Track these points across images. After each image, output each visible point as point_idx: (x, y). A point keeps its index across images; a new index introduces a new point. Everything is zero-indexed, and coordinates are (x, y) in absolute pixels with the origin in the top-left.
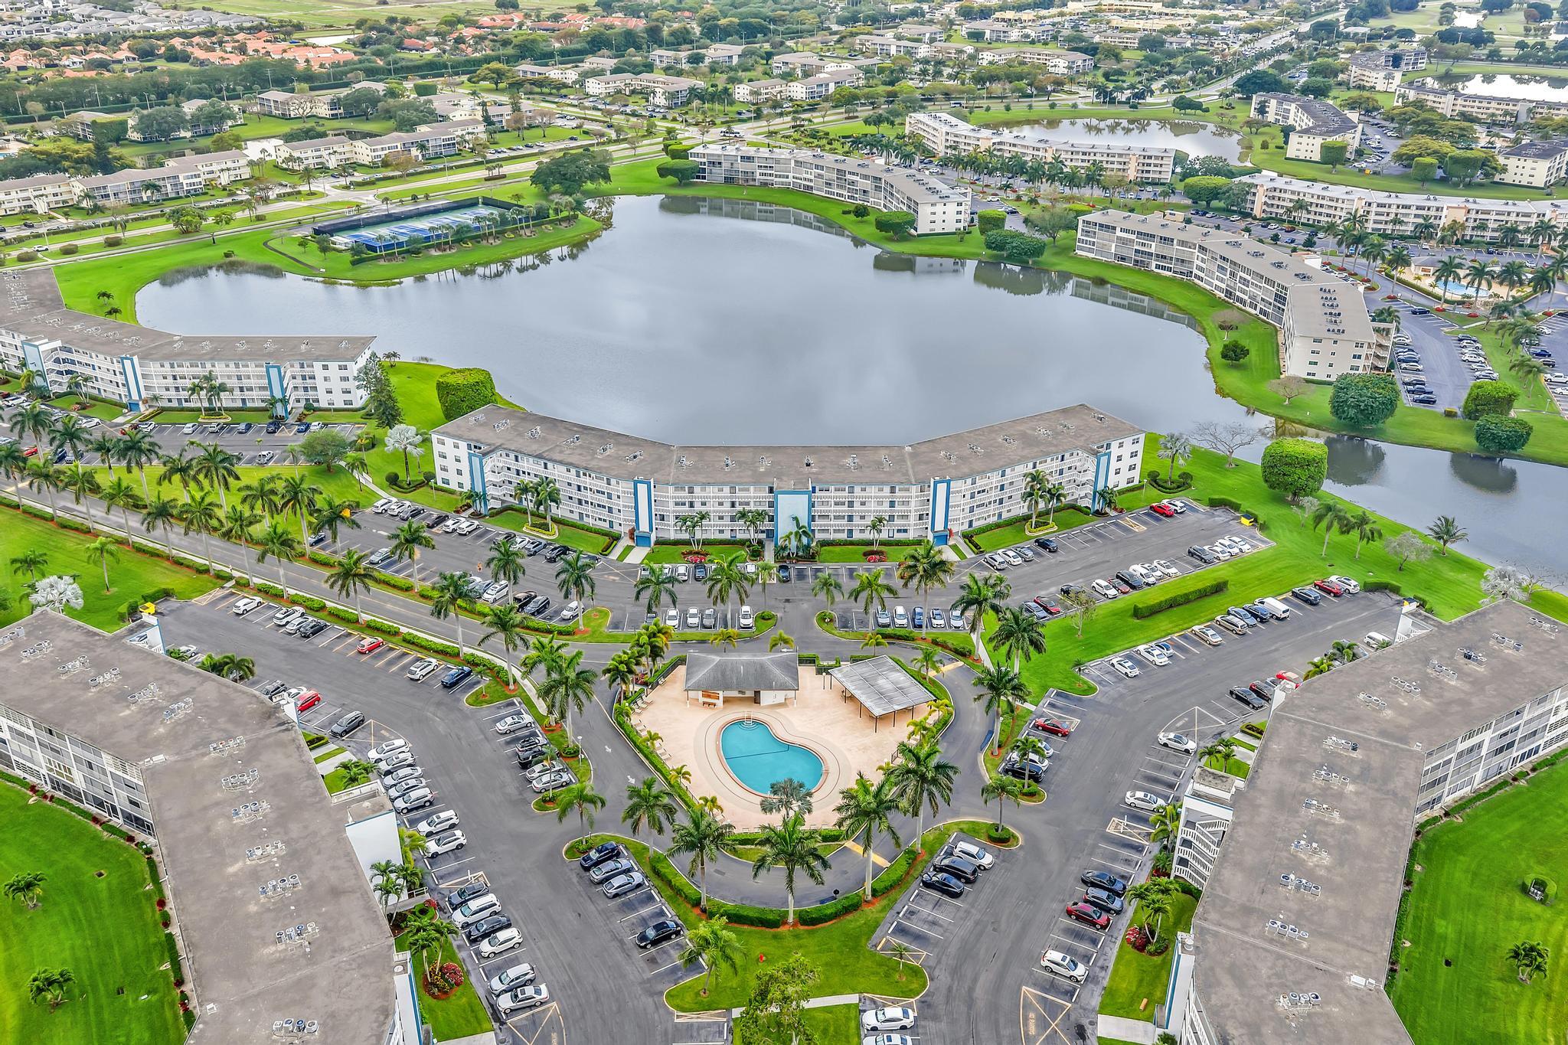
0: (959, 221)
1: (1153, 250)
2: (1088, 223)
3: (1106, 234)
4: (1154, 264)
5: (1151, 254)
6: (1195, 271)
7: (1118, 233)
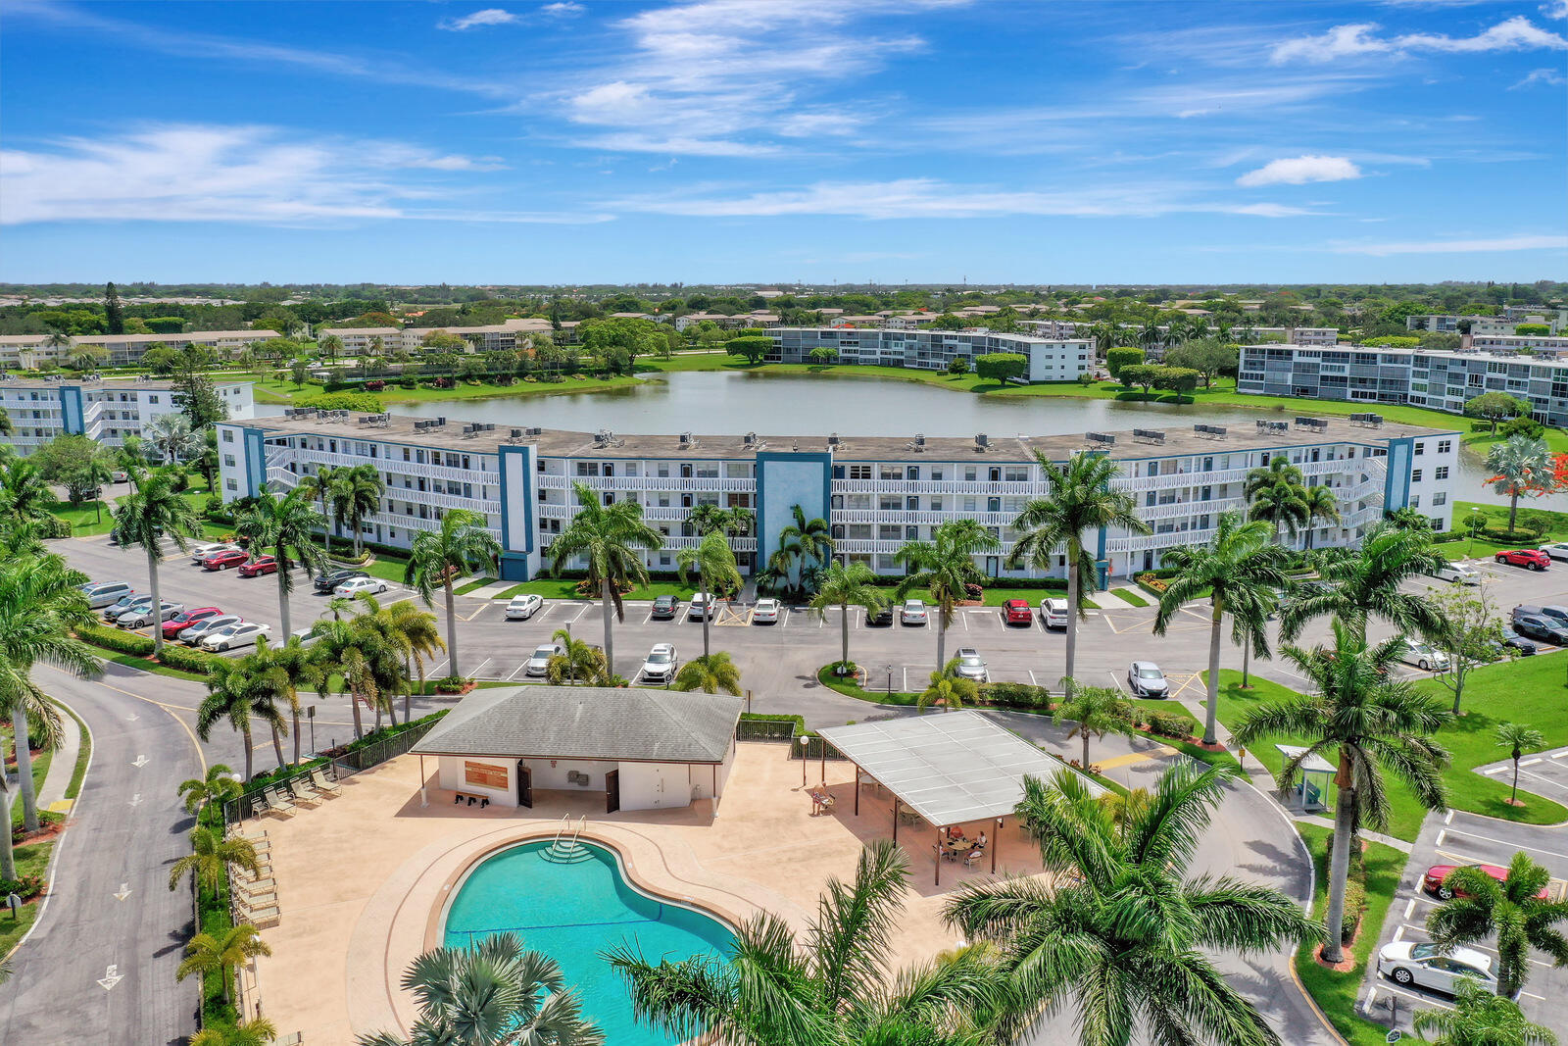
0: (1082, 368)
1: (1347, 374)
2: (1253, 351)
3: (1279, 363)
4: (1350, 391)
5: (1344, 379)
6: (1411, 393)
7: (1296, 358)
